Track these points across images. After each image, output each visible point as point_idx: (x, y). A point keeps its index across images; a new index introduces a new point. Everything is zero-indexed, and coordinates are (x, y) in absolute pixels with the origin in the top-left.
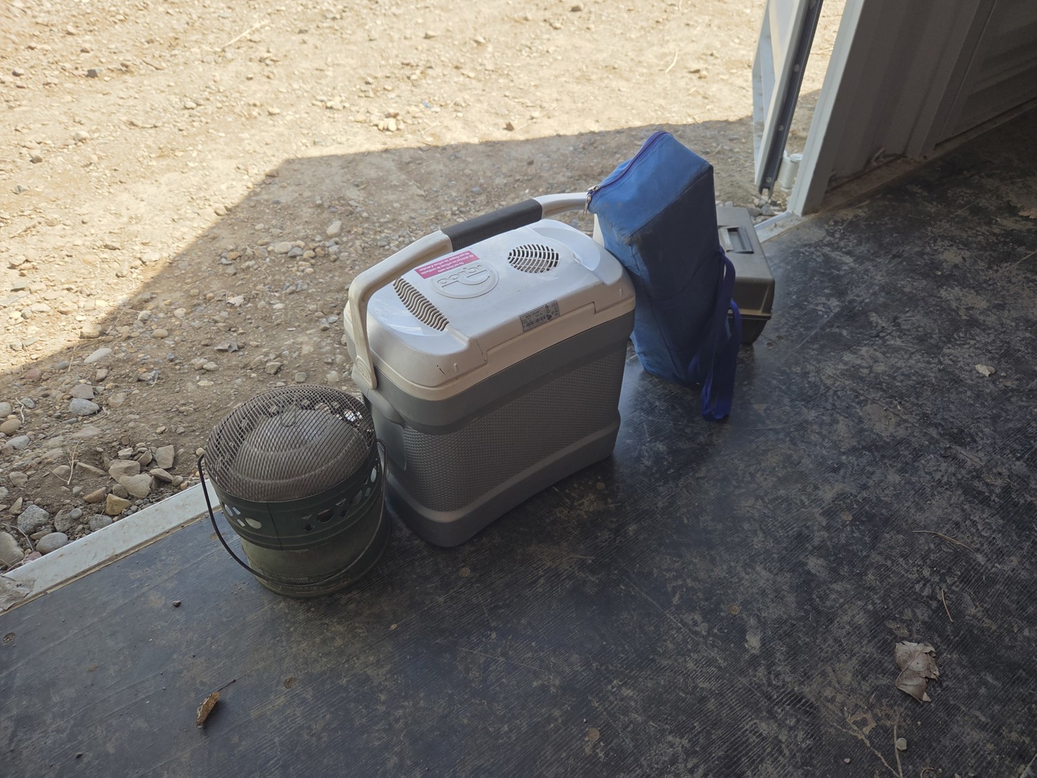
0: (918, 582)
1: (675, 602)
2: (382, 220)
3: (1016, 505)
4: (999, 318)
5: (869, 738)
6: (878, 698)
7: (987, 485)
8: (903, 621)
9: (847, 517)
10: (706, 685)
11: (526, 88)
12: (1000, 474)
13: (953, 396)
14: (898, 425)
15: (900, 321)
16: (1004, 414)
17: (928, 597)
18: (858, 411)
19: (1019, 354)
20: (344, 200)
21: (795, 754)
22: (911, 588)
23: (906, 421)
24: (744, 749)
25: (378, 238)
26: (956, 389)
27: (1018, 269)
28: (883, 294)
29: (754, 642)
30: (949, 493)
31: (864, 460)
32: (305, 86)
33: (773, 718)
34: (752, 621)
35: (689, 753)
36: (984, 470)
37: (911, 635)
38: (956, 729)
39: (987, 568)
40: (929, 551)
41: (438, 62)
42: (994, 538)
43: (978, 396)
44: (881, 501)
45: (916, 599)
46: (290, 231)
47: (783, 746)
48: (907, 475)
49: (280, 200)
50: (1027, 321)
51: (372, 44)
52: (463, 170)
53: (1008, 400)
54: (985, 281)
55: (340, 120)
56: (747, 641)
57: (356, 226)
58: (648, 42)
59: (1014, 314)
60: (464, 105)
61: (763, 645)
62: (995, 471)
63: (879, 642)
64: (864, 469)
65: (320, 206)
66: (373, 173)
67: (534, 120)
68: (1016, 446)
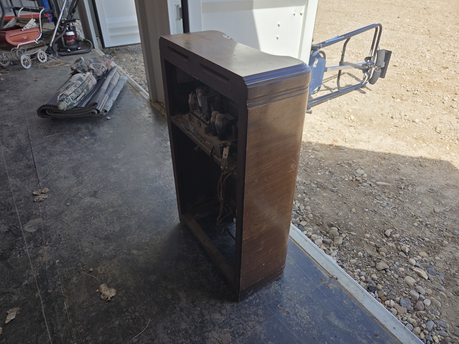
0: (134, 309)
6: (105, 277)
9: (169, 297)
17: (128, 309)
29: (135, 252)
37: (118, 296)
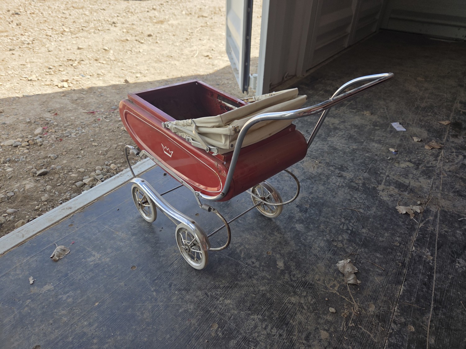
0: (341, 225)
1: (242, 256)
2: (65, 125)
3: (369, 189)
4: (344, 126)
5: (338, 291)
6: (338, 274)
7: (357, 183)
8: (339, 241)
9: (307, 206)
10: (264, 288)
11: (132, 66)
12: (360, 179)
13: (336, 155)
14: (318, 168)
15: (309, 131)
16: (355, 158)
18: (301, 165)
19: (355, 137)
20: (43, 118)
21: (309, 307)
22: (339, 227)
23: (320, 166)
24: (287, 311)
25: (64, 133)
26: (336, 152)
27: (346, 109)
28: (300, 123)
29: (280, 264)
30: (343, 189)
31: (308, 183)
32: (15, 72)
33: (296, 294)
34: (278, 256)
35: (262, 321)
36: (354, 178)
38: (371, 279)
39: (365, 214)
40: (342, 212)
41: (86, 58)
42: (364, 202)
43: (344, 153)
44: (319, 197)
45: (342, 231)
46: (13, 135)
47: (303, 305)
48: (326, 186)
49: (6, 122)
50: (355, 125)
51: (50, 53)
52: (106, 100)
53: (355, 152)
54: (336, 114)
55: (37, 85)
56: (277, 265)
57: (51, 129)
58: (184, 47)
59: (349, 124)
60: (102, 74)
61: (285, 264)
62: (358, 178)
63: (332, 251)
64: (309, 187)
65: (29, 122)
66: (58, 106)
67: (138, 78)
68: (363, 168)
